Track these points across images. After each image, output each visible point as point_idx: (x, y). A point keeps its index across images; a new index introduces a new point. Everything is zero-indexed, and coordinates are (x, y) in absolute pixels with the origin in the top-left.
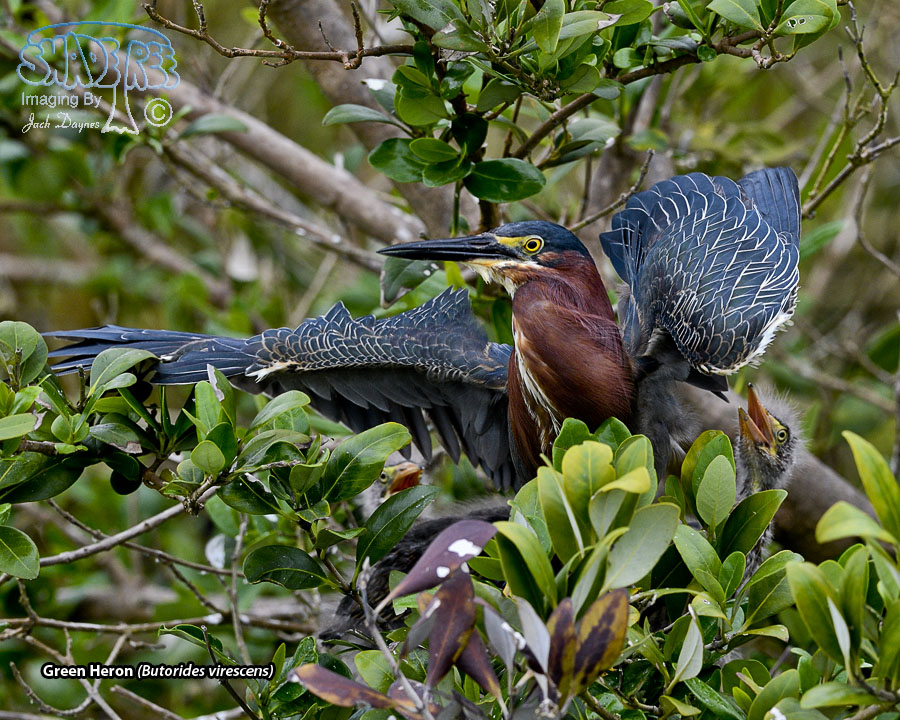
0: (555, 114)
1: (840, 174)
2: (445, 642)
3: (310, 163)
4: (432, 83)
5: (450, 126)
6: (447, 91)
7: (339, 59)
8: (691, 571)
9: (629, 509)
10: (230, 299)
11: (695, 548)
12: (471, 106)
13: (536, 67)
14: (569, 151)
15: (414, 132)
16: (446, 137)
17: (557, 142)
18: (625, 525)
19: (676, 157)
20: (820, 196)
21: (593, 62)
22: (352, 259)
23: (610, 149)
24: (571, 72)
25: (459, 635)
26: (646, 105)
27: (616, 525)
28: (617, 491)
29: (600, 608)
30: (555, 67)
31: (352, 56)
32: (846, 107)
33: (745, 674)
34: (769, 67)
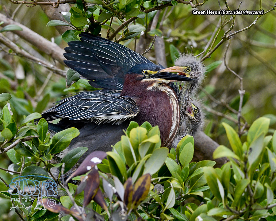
0: (124, 23)
2: (90, 192)
3: (43, 41)
4: (83, 13)
5: (89, 27)
6: (88, 15)
7: (52, 5)
8: (171, 173)
9: (152, 148)
10: (17, 87)
11: (172, 165)
12: (96, 20)
13: (118, 8)
14: (128, 35)
15: (77, 29)
16: (88, 30)
17: (124, 33)
18: (151, 153)
19: (165, 39)
20: (212, 51)
21: (137, 7)
22: (57, 72)
23: (142, 36)
24: (130, 10)
25: (94, 190)
26: (155, 21)
27: (148, 153)
28: (148, 142)
31: (56, 4)
32: (221, 21)
33: (189, 207)
34: (195, 7)
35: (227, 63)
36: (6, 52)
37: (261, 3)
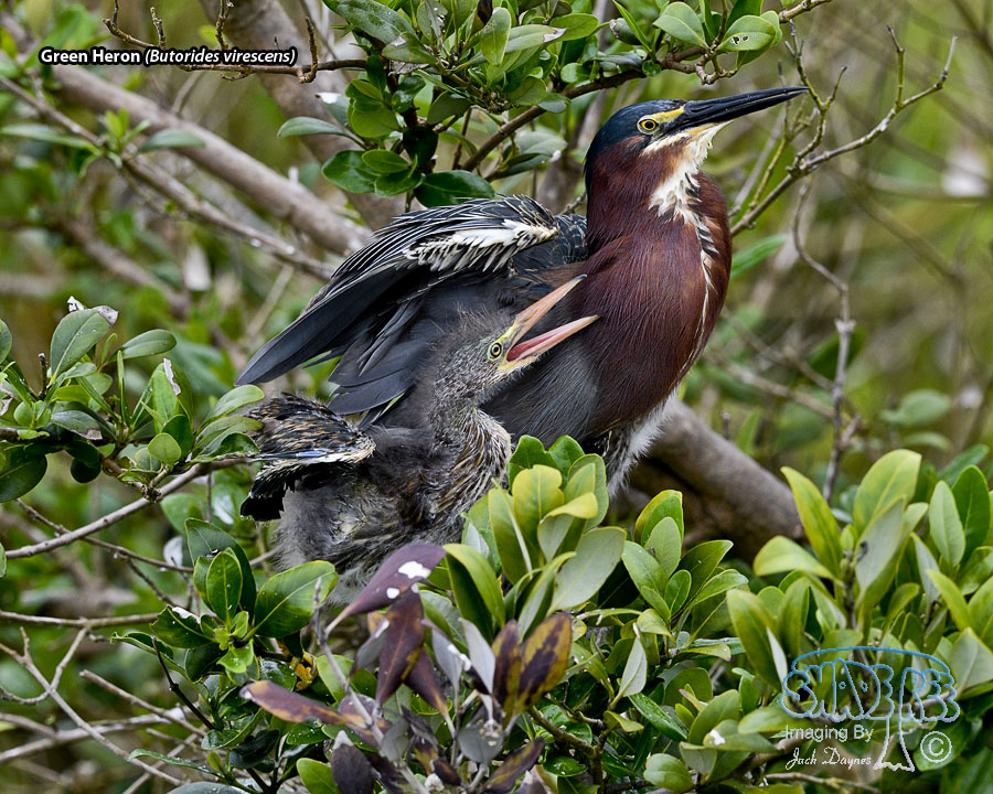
0: (503, 127)
1: (779, 186)
2: (395, 660)
3: (265, 176)
4: (384, 97)
5: (401, 138)
6: (399, 104)
7: (294, 73)
8: (638, 588)
9: (576, 533)
10: (189, 311)
11: (641, 565)
12: (422, 119)
13: (484, 80)
14: (516, 163)
15: (367, 144)
16: (397, 149)
17: (505, 155)
18: (573, 550)
20: (759, 207)
21: (539, 74)
22: (306, 269)
23: (556, 163)
24: (518, 85)
25: (408, 653)
26: (590, 120)
27: (564, 548)
28: (565, 515)
29: (544, 630)
30: (503, 80)
31: (306, 70)
32: (786, 121)
33: (688, 690)
34: (712, 82)
35: (802, 242)
36: (155, 210)
37: (901, 69)
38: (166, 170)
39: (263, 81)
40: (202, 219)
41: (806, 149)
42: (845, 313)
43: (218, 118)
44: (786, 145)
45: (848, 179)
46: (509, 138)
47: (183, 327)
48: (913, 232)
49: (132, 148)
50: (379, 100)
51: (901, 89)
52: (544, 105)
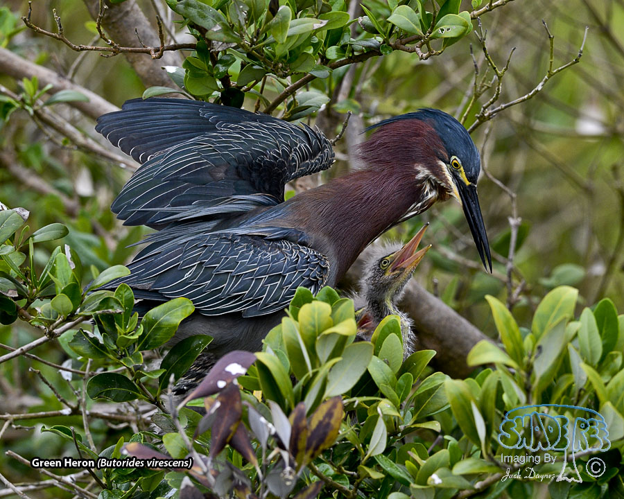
0: (287, 88)
1: (471, 127)
2: (222, 429)
4: (208, 68)
5: (220, 95)
6: (218, 73)
7: (148, 52)
8: (378, 385)
9: (341, 345)
10: (78, 211)
11: (379, 371)
12: (233, 83)
14: (296, 111)
17: (289, 107)
18: (339, 356)
23: (322, 112)
25: (231, 425)
26: (346, 84)
28: (334, 334)
29: (324, 408)
30: (286, 55)
31: (157, 50)
32: (475, 84)
33: (413, 452)
34: (426, 59)
35: (486, 165)
36: (56, 144)
37: (552, 49)
38: (63, 118)
39: (127, 58)
40: (87, 150)
41: (489, 102)
42: (515, 212)
43: (97, 83)
44: (475, 100)
45: (517, 123)
46: (291, 96)
47: (74, 221)
48: (559, 159)
49: (41, 103)
50: (205, 70)
51: (551, 62)
52: (315, 74)
